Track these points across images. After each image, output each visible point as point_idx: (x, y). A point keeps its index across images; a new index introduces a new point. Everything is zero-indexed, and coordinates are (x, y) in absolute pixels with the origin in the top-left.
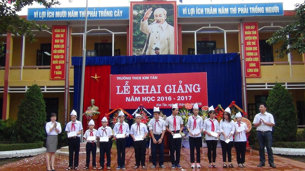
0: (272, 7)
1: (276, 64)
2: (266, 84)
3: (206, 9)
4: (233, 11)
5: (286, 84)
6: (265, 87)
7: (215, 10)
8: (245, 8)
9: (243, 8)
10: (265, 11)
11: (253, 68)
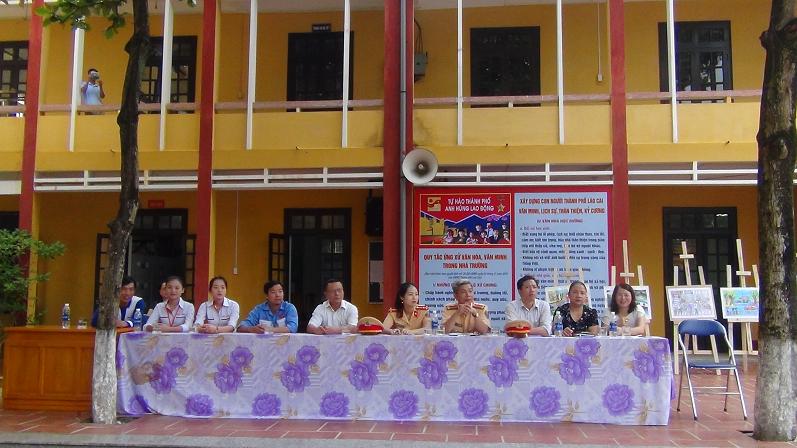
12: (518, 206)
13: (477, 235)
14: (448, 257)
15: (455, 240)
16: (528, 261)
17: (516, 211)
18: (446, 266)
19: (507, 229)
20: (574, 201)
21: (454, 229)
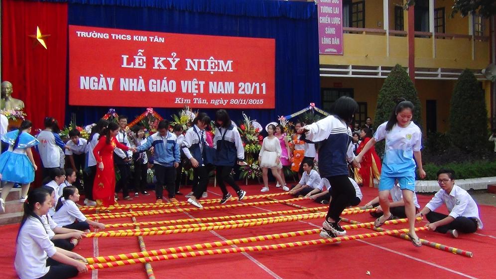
1: (367, 33)
2: (351, 67)
5: (380, 68)
6: (347, 73)
11: (331, 36)
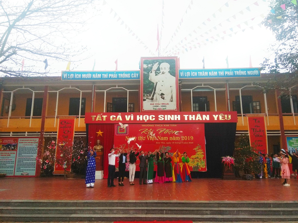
0: (253, 71)
3: (199, 73)
4: (221, 74)
7: (206, 73)
8: (231, 72)
9: (229, 72)
10: (247, 74)
12: (19, 141)
13: (9, 148)
14: (2, 153)
15: (4, 149)
16: (20, 154)
17: (19, 143)
18: (1, 155)
19: (16, 147)
20: (32, 140)
21: (4, 147)
